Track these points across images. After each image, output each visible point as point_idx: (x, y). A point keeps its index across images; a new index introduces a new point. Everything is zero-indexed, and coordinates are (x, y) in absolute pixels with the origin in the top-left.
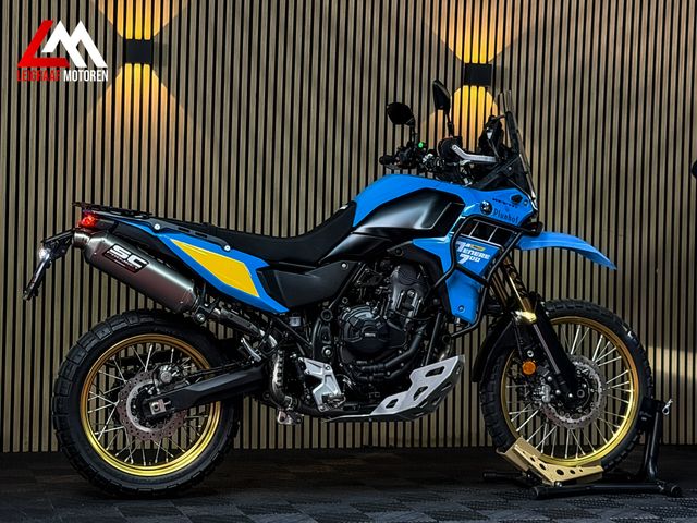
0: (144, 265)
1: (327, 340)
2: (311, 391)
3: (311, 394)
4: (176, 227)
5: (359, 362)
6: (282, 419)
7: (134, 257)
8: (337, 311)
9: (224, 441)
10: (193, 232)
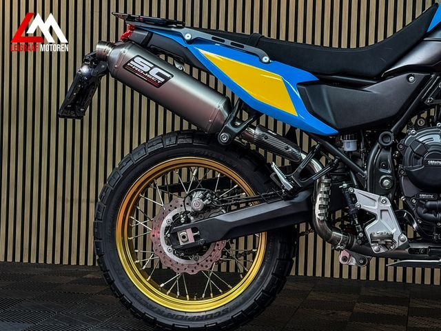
0: (167, 79)
1: (386, 168)
2: (364, 229)
3: (364, 232)
4: (209, 37)
5: (423, 196)
6: (345, 259)
7: (156, 70)
8: (400, 135)
9: (269, 279)
10: (228, 42)
